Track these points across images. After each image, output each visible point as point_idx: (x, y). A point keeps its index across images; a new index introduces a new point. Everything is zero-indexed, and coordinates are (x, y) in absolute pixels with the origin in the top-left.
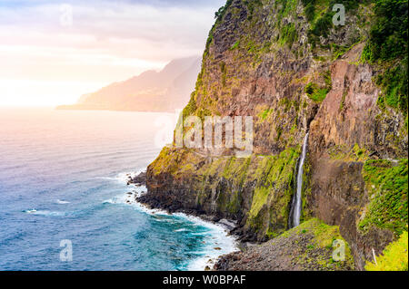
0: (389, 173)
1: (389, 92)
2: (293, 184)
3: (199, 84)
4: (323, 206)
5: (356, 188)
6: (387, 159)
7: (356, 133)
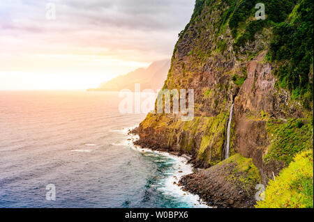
0: (281, 127)
1: (281, 79)
2: (224, 134)
3: (169, 75)
4: (242, 147)
5: (262, 136)
6: (280, 119)
7: (262, 104)
